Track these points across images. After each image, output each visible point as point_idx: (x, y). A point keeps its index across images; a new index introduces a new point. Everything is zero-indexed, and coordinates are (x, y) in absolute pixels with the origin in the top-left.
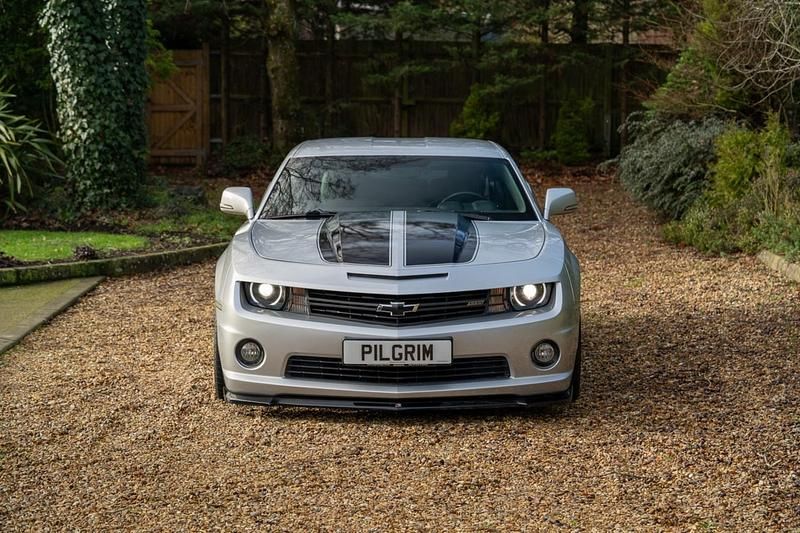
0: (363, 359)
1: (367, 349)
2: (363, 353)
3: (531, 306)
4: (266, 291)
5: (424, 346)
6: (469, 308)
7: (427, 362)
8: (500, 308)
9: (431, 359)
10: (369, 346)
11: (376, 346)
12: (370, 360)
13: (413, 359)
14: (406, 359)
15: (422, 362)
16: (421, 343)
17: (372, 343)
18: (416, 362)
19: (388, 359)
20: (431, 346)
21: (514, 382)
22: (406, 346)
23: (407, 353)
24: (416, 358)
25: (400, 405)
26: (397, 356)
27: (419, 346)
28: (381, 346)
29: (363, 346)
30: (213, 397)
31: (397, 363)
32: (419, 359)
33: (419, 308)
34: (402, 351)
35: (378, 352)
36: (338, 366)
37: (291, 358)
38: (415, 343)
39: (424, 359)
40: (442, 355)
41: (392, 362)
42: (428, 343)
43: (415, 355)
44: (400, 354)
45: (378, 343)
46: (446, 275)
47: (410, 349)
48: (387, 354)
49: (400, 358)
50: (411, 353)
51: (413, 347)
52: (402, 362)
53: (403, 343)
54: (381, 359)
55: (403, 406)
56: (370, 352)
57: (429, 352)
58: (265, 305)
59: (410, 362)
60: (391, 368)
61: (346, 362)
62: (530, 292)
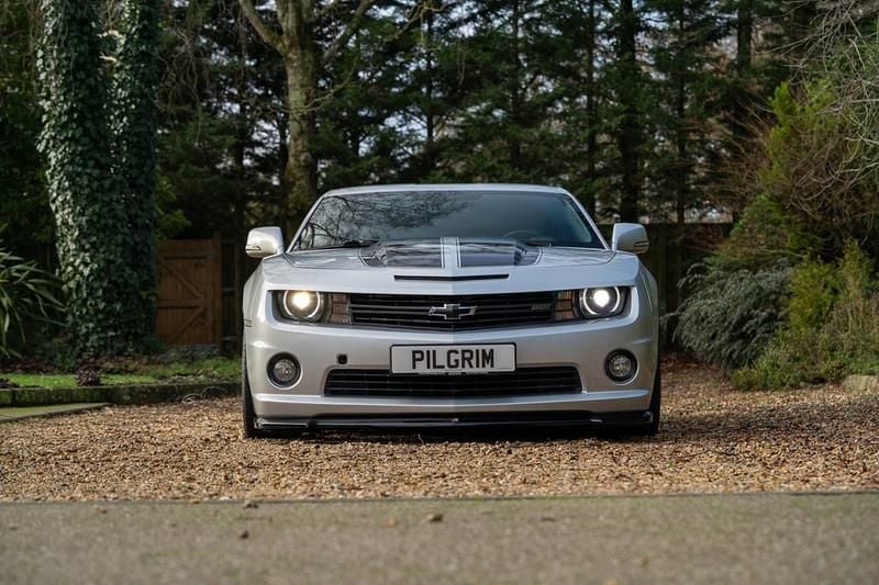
0: (414, 368)
1: (418, 356)
2: (415, 360)
3: (604, 314)
4: (301, 301)
5: (483, 351)
6: (535, 313)
7: (487, 369)
8: (569, 315)
9: (492, 366)
10: (421, 352)
11: (428, 352)
12: (422, 368)
13: (471, 366)
14: (463, 366)
15: (481, 370)
16: (481, 347)
17: (424, 349)
18: (475, 370)
19: (443, 367)
20: (492, 351)
21: (586, 397)
22: (464, 351)
23: (464, 359)
24: (474, 365)
25: (456, 420)
26: (453, 363)
27: (477, 351)
28: (434, 352)
29: (414, 352)
30: (240, 437)
31: (452, 371)
32: (478, 366)
33: (477, 310)
34: (459, 357)
35: (431, 358)
36: (385, 379)
37: (332, 372)
38: (474, 348)
39: (484, 366)
40: (505, 362)
41: (447, 370)
42: (488, 348)
43: (474, 361)
44: (457, 361)
45: (431, 348)
46: (506, 276)
47: (467, 355)
48: (442, 360)
49: (457, 366)
50: (469, 359)
51: (471, 352)
52: (459, 371)
53: (459, 348)
54: (435, 367)
55: (460, 421)
56: (422, 359)
57: (488, 357)
58: (300, 317)
59: (467, 370)
60: (446, 377)
61: (395, 370)
62: (601, 298)
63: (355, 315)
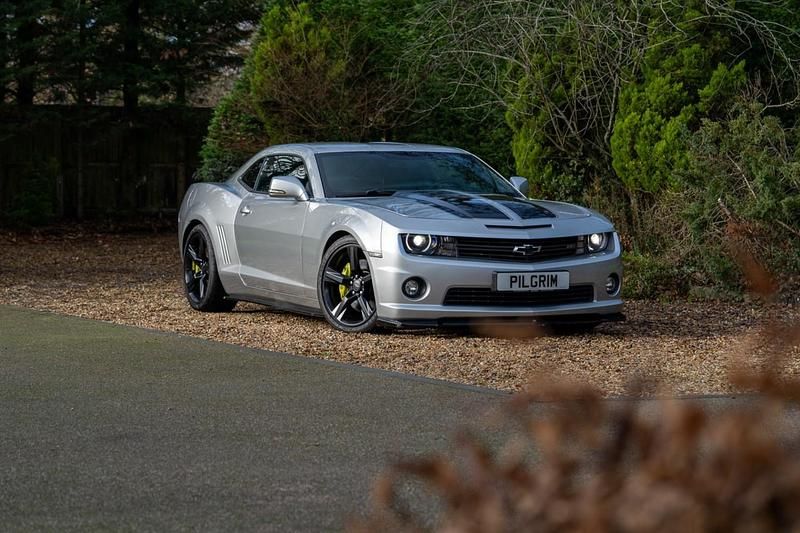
0: (511, 287)
1: (514, 279)
2: (512, 282)
3: (597, 250)
4: (418, 241)
5: (552, 276)
6: (569, 250)
7: (554, 288)
8: (582, 251)
9: (556, 286)
10: (515, 277)
11: (520, 277)
12: (516, 288)
13: (544, 286)
14: (539, 286)
15: (550, 288)
16: (550, 274)
17: (517, 274)
18: (546, 288)
19: (527, 286)
20: (557, 276)
21: (597, 304)
22: (541, 276)
23: (540, 281)
24: (546, 285)
26: (534, 284)
27: (548, 276)
28: (523, 276)
29: (512, 277)
31: (533, 289)
32: (548, 286)
33: (542, 249)
34: (538, 280)
35: (521, 281)
37: (450, 289)
38: (546, 274)
39: (552, 286)
40: (564, 282)
41: (530, 288)
42: (554, 274)
43: (546, 283)
44: (536, 283)
45: (521, 274)
47: (542, 279)
48: (527, 282)
49: (536, 286)
50: (543, 281)
51: (545, 277)
52: (536, 289)
53: (538, 274)
54: (523, 286)
56: (515, 281)
57: (554, 280)
58: (417, 251)
59: (542, 288)
60: (529, 293)
61: (499, 289)
62: (596, 239)
63: (460, 251)
